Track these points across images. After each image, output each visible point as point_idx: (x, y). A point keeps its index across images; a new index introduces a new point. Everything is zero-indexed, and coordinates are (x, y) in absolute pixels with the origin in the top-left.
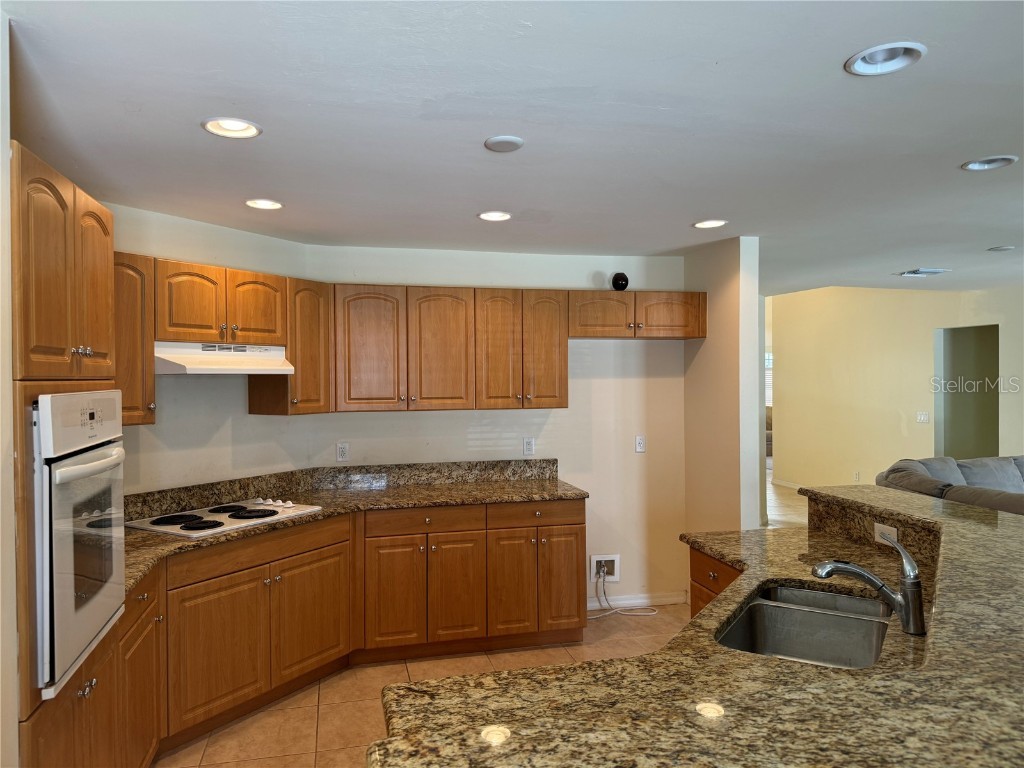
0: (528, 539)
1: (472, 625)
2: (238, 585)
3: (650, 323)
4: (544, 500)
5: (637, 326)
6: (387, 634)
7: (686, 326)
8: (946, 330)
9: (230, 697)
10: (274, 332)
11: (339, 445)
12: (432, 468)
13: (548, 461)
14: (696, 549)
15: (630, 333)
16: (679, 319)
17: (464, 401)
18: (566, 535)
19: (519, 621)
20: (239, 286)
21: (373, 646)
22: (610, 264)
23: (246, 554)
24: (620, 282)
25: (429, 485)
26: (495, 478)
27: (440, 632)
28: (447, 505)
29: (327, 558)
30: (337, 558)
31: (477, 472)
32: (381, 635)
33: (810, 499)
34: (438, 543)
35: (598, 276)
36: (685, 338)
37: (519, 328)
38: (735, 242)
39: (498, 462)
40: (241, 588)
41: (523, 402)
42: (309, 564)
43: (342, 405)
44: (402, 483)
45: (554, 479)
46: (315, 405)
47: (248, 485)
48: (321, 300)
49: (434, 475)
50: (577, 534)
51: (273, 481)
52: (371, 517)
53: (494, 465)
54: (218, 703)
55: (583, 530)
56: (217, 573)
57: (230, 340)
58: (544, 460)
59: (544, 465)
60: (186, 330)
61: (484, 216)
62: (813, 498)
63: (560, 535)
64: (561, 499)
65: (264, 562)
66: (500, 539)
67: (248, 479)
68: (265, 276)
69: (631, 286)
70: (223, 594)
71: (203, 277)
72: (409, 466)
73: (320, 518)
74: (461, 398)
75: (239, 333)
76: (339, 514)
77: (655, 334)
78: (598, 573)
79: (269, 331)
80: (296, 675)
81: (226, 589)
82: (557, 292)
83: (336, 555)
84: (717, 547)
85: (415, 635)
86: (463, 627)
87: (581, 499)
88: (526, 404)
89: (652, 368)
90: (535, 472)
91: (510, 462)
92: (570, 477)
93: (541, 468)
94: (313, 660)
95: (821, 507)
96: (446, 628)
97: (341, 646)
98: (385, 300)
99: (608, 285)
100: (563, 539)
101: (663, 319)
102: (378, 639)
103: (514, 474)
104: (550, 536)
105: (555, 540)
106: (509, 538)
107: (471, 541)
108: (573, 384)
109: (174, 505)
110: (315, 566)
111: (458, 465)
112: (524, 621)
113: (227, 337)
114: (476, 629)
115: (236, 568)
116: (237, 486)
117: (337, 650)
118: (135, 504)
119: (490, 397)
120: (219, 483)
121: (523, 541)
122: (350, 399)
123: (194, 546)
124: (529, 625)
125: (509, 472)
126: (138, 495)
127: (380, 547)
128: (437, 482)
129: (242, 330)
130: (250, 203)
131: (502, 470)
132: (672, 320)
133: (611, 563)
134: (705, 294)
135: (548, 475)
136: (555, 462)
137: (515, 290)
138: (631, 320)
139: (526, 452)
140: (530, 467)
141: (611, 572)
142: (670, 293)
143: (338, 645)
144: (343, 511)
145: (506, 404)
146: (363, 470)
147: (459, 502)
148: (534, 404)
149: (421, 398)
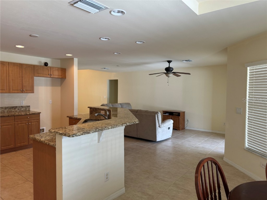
0: (26, 123)
3: (54, 74)
4: (30, 114)
5: (51, 75)
7: (62, 76)
8: (109, 80)
13: (27, 106)
14: (70, 118)
15: (49, 76)
17: (6, 91)
18: (35, 122)
19: (24, 143)
22: (43, 60)
24: (46, 64)
26: (13, 111)
27: (2, 148)
31: (8, 109)
33: (90, 108)
34: (1, 126)
35: (40, 62)
36: (61, 78)
37: (21, 73)
38: (73, 59)
39: (14, 107)
41: (22, 92)
45: (29, 110)
50: (38, 122)
53: (13, 107)
55: (40, 121)
59: (27, 107)
61: (17, 46)
62: (91, 108)
63: (34, 122)
64: (34, 114)
66: (18, 124)
69: (49, 65)
74: (5, 90)
77: (55, 77)
82: (31, 65)
84: (75, 117)
86: (9, 146)
87: (39, 113)
88: (23, 92)
89: (53, 85)
90: (24, 109)
91: (17, 107)
92: (33, 110)
93: (26, 108)
95: (92, 110)
99: (43, 65)
100: (35, 123)
101: (56, 74)
103: (18, 110)
104: (31, 123)
105: (32, 123)
106: (20, 124)
107: (10, 125)
108: (35, 88)
112: (25, 142)
114: (12, 146)
119: (13, 90)
121: (24, 124)
124: (26, 143)
125: (17, 109)
131: (15, 108)
132: (59, 74)
133: (44, 129)
134: (66, 69)
135: (27, 110)
136: (29, 106)
137: (20, 64)
138: (49, 73)
139: (21, 104)
140: (23, 108)
141: (43, 131)
142: (58, 68)
145: (18, 92)
147: (7, 116)
148: (25, 92)
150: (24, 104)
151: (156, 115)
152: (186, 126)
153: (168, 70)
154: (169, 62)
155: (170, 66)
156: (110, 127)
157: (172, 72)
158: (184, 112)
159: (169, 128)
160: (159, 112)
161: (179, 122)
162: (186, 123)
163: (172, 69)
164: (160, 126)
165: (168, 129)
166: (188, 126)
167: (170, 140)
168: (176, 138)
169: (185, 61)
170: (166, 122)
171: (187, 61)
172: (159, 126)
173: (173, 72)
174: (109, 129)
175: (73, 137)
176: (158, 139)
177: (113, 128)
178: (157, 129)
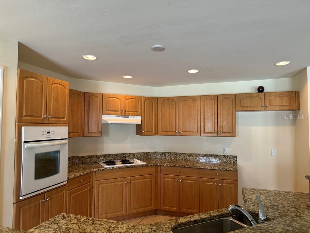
0: (214, 183)
1: (194, 209)
2: (117, 182)
3: (272, 105)
4: (219, 170)
5: (265, 106)
6: (167, 206)
7: (289, 105)
9: (113, 214)
10: (138, 112)
12: (190, 155)
13: (233, 156)
15: (262, 109)
16: (286, 103)
17: (196, 133)
18: (229, 184)
20: (126, 100)
21: (163, 209)
23: (119, 174)
24: (261, 89)
25: (189, 160)
27: (183, 209)
28: (185, 167)
29: (147, 178)
30: (151, 179)
32: (165, 206)
34: (182, 179)
39: (214, 155)
40: (118, 183)
41: (218, 134)
42: (141, 179)
44: (181, 159)
45: (235, 163)
46: (151, 133)
47: (135, 155)
48: (153, 102)
49: (191, 157)
50: (234, 184)
51: (142, 154)
52: (162, 168)
53: (212, 156)
54: (110, 215)
56: (110, 178)
57: (124, 114)
58: (231, 156)
59: (231, 158)
60: (111, 112)
61: (189, 72)
63: (227, 183)
64: (227, 170)
65: (126, 177)
66: (204, 181)
67: (135, 153)
68: (135, 97)
69: (265, 91)
70: (112, 184)
71: (116, 98)
72: (183, 153)
73: (144, 166)
75: (127, 112)
76: (151, 165)
77: (275, 109)
79: (136, 112)
80: (135, 212)
81: (113, 183)
82: (231, 95)
85: (175, 208)
86: (191, 209)
90: (228, 160)
91: (218, 155)
93: (230, 158)
94: (142, 209)
96: (185, 208)
97: (152, 207)
98: (172, 101)
101: (278, 103)
102: (164, 207)
103: (219, 160)
104: (222, 183)
105: (225, 185)
106: (207, 182)
107: (194, 180)
109: (113, 158)
110: (143, 180)
111: (199, 155)
113: (123, 113)
114: (195, 211)
115: (116, 177)
116: (131, 155)
117: (151, 207)
118: (102, 157)
120: (126, 154)
121: (212, 184)
122: (161, 131)
123: (103, 170)
125: (217, 159)
126: (103, 155)
127: (164, 178)
128: (192, 160)
129: (128, 112)
130: (124, 77)
132: (282, 103)
134: (299, 92)
135: (233, 162)
136: (236, 157)
137: (215, 95)
139: (224, 153)
140: (226, 158)
143: (151, 206)
144: (152, 165)
145: (211, 135)
146: (169, 154)
147: (189, 166)
148: (222, 135)
149: (182, 132)
150: (229, 152)
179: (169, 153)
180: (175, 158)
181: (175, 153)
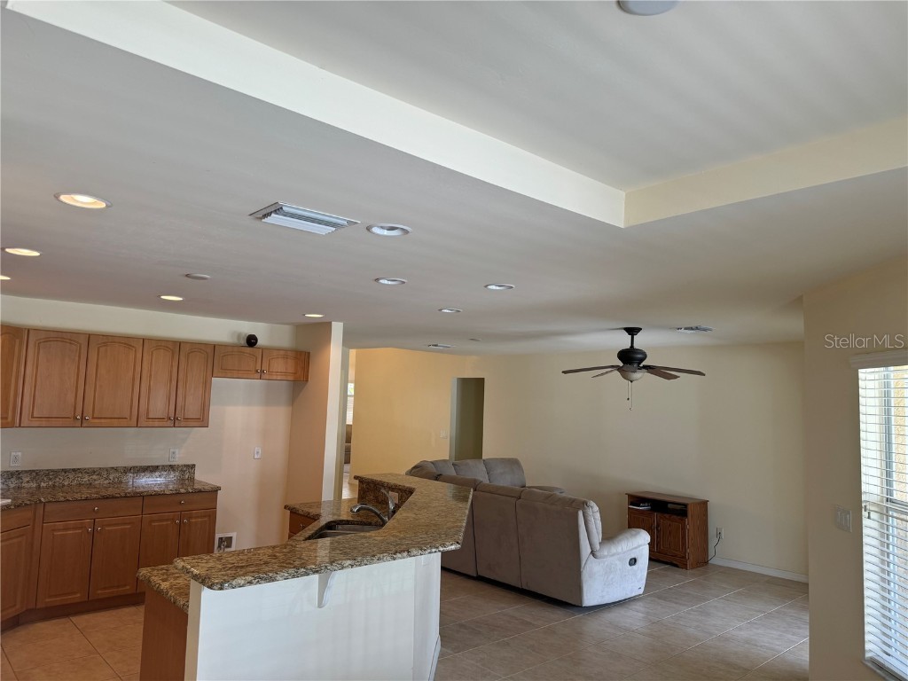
0: (173, 521)
1: (125, 585)
3: (271, 370)
4: (187, 493)
5: (262, 371)
6: (56, 596)
7: (295, 373)
8: (458, 379)
11: (13, 454)
12: (93, 472)
13: (187, 466)
14: (294, 512)
15: (257, 375)
16: (291, 370)
17: (127, 421)
18: (201, 517)
21: (42, 606)
22: (247, 327)
24: (251, 341)
25: (91, 484)
26: (146, 478)
27: (99, 592)
28: (113, 497)
29: (14, 538)
30: (19, 539)
31: (132, 474)
32: (50, 597)
33: (359, 481)
34: (103, 526)
35: (236, 334)
37: (175, 369)
38: (329, 324)
39: (149, 466)
41: (174, 423)
43: (25, 422)
44: (66, 483)
45: (192, 479)
46: (4, 421)
48: (18, 341)
49: (94, 477)
50: (209, 516)
52: (49, 508)
53: (146, 468)
55: (215, 513)
58: (185, 465)
59: (184, 469)
61: (164, 297)
62: (362, 481)
63: (198, 517)
64: (200, 491)
66: (152, 521)
69: (260, 342)
72: (74, 470)
73: (12, 507)
74: (126, 418)
76: (26, 504)
77: (275, 377)
78: (219, 546)
82: (207, 344)
83: (18, 537)
84: (306, 510)
85: (79, 595)
86: (118, 587)
87: (215, 490)
88: (176, 424)
89: (268, 400)
90: (177, 474)
91: (159, 466)
92: (203, 477)
93: (182, 471)
95: (364, 486)
96: (104, 589)
97: (18, 607)
98: (71, 343)
99: (243, 342)
100: (199, 520)
101: (279, 368)
102: (47, 600)
103: (161, 475)
104: (190, 518)
105: (194, 520)
106: (159, 520)
107: (129, 524)
108: (214, 410)
111: (116, 469)
114: (128, 587)
119: (149, 419)
121: (169, 523)
122: (33, 417)
125: (157, 474)
127: (54, 530)
128: (96, 482)
131: (152, 472)
132: (286, 369)
133: (230, 539)
134: (309, 353)
135: (187, 477)
136: (193, 466)
137: (175, 342)
138: (259, 368)
139: (171, 460)
140: (174, 470)
141: (229, 546)
142: (286, 350)
143: (15, 605)
144: (28, 503)
145: (161, 424)
146: (34, 474)
147: (123, 494)
148: (183, 424)
149: (93, 418)
150: (180, 458)
151: (580, 513)
152: (711, 552)
153: (630, 359)
154: (632, 331)
155: (636, 346)
156: (349, 562)
157: (641, 365)
158: (704, 504)
159: (633, 562)
160: (592, 503)
161: (684, 537)
162: (712, 541)
163: (639, 356)
164: (598, 554)
165: (630, 564)
166: (721, 553)
167: (639, 606)
168: (660, 598)
169: (686, 329)
170: (620, 537)
171: (692, 329)
172: (593, 553)
173: (645, 367)
174: (343, 568)
175: (221, 589)
176: (590, 599)
177: (360, 565)
178: (583, 563)
179: (34, 471)
180: (50, 483)
181: (53, 471)
